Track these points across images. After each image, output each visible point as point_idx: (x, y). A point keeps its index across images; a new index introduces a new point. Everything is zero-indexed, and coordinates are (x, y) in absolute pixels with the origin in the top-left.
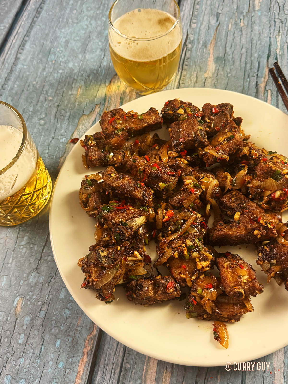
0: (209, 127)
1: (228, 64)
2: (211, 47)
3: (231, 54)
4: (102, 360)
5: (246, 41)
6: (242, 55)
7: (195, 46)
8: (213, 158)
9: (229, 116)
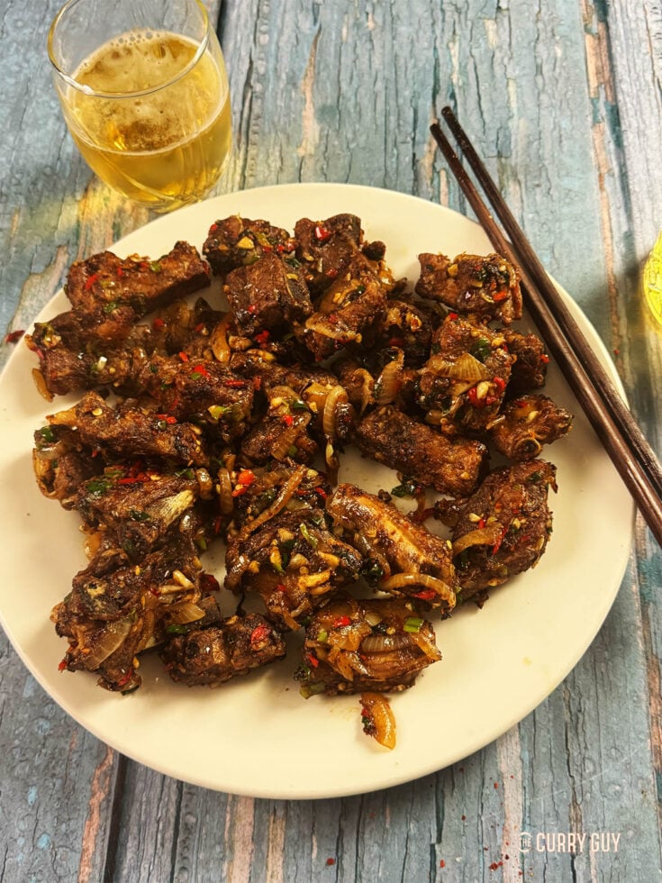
0: (314, 272)
1: (347, 121)
2: (306, 86)
3: (353, 98)
4: (134, 815)
5: (383, 62)
6: (376, 96)
7: (271, 87)
8: (324, 342)
9: (353, 242)
